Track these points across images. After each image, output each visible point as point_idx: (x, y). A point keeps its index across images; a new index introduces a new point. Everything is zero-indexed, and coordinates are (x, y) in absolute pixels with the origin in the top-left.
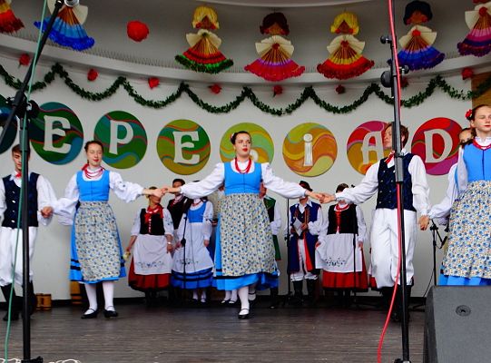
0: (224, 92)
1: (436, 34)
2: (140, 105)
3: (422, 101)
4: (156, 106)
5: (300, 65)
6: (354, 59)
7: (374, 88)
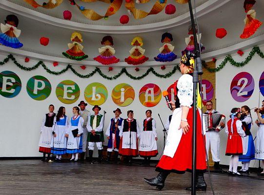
1: (174, 47)
3: (171, 76)
4: (56, 74)
5: (117, 58)
6: (141, 56)
7: (151, 69)
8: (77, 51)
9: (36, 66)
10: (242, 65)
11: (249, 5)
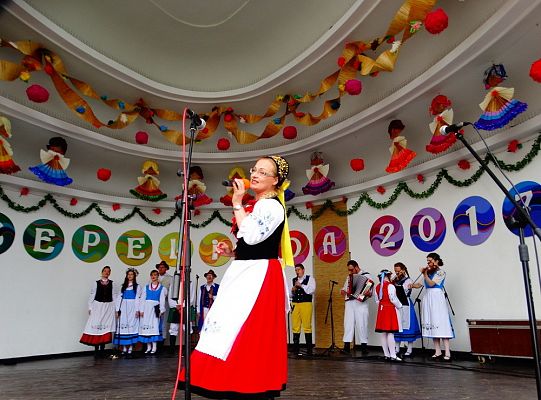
0: (163, 213)
2: (107, 221)
4: (117, 221)
5: (210, 197)
8: (152, 188)
9: (88, 211)
10: (384, 206)
11: (397, 131)
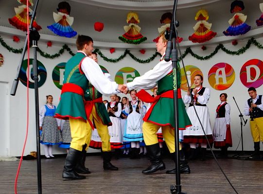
0: (147, 53)
1: (246, 16)
2: (106, 62)
3: (244, 51)
4: (114, 61)
5: (180, 37)
7: (220, 46)
